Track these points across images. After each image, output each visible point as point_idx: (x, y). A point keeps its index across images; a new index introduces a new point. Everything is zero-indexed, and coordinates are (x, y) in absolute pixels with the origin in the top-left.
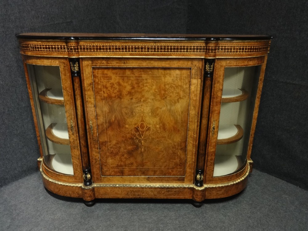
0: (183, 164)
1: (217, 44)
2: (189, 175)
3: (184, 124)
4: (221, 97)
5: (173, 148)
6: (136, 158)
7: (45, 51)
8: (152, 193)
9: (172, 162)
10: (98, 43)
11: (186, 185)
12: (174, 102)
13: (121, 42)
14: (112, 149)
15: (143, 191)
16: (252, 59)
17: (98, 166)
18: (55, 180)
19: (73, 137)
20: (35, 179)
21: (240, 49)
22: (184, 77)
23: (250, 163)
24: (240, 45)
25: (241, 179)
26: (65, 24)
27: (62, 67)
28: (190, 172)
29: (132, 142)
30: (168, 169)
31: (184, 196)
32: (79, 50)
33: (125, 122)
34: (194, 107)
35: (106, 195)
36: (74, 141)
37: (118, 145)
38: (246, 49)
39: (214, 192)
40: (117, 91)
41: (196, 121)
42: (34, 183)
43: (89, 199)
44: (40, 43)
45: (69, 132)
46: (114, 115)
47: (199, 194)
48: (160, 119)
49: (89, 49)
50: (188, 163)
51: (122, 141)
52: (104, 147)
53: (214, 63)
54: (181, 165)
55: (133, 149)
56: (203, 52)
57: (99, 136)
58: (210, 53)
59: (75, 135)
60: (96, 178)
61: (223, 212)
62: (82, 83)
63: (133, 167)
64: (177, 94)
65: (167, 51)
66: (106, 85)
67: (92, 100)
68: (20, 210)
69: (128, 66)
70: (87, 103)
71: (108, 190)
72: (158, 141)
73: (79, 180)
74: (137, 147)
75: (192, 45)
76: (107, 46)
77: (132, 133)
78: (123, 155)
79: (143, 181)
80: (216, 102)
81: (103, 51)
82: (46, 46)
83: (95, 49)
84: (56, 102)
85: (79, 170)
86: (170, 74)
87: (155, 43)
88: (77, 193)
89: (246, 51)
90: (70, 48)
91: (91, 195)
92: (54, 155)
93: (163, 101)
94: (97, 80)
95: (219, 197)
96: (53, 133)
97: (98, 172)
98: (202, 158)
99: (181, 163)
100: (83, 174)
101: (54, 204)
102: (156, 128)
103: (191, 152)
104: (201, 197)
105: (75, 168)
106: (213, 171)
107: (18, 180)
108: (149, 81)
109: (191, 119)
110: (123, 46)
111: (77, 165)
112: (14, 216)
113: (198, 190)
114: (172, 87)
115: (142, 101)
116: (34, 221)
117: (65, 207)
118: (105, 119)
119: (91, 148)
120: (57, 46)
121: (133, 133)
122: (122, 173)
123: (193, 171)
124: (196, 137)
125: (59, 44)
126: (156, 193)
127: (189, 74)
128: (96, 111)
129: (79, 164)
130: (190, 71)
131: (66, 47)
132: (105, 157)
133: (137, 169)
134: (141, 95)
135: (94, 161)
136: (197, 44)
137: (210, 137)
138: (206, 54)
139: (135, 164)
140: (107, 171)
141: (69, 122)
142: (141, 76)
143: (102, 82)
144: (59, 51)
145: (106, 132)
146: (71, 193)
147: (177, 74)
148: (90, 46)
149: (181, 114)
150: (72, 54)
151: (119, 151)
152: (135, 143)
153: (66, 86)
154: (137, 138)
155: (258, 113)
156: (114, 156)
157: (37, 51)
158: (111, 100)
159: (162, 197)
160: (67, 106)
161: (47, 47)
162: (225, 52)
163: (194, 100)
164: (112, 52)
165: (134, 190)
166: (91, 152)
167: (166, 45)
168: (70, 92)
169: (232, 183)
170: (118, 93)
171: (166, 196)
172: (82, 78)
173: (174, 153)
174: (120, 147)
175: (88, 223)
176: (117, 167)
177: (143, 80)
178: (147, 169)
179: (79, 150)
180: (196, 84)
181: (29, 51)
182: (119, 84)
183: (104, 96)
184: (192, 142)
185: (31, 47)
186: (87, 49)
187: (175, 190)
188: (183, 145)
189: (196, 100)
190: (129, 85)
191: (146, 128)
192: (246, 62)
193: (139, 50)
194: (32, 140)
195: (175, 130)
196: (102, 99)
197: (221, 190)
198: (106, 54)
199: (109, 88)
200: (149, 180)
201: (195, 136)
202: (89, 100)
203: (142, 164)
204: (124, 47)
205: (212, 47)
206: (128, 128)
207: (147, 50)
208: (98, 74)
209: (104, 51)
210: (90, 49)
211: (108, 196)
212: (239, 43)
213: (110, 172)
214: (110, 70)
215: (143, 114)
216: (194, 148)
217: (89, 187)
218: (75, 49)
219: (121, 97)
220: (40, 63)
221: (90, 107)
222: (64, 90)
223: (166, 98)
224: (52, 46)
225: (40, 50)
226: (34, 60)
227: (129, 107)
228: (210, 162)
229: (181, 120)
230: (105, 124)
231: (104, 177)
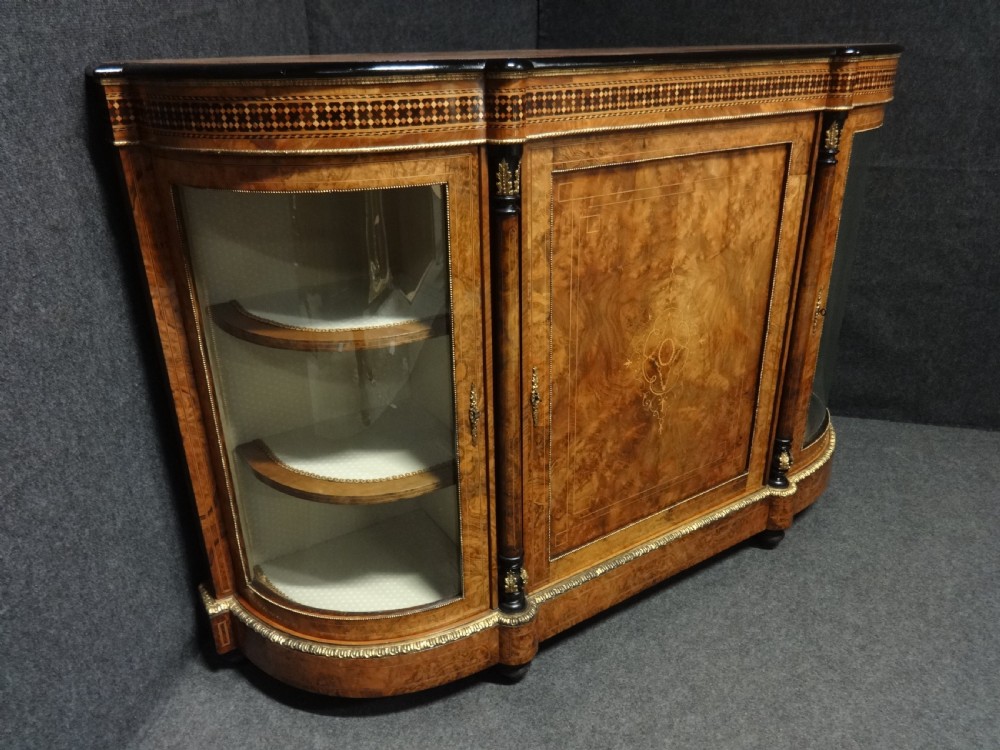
0: (746, 437)
2: (757, 466)
3: (757, 316)
5: (728, 397)
6: (641, 463)
7: (398, 128)
8: (684, 555)
9: (724, 440)
10: (584, 81)
12: (744, 256)
14: (584, 455)
15: (664, 555)
17: (544, 528)
20: (203, 695)
27: (458, 185)
28: (759, 455)
29: (636, 414)
30: (713, 466)
31: (751, 530)
33: (626, 350)
35: (569, 616)
36: (474, 469)
37: (601, 437)
39: (807, 489)
40: (613, 250)
41: (786, 300)
46: (598, 334)
48: (708, 318)
49: (554, 104)
50: (759, 430)
51: (613, 415)
52: (561, 458)
54: (740, 442)
55: (636, 436)
56: (824, 91)
59: (483, 443)
60: (535, 575)
62: (523, 237)
63: (631, 494)
64: (752, 231)
65: (752, 97)
66: (584, 233)
67: (543, 296)
69: (653, 155)
70: (530, 311)
71: (576, 599)
73: (481, 603)
74: (647, 426)
75: (804, 74)
76: (608, 90)
77: (638, 383)
78: (610, 466)
79: (657, 528)
81: (595, 110)
83: (574, 103)
93: (720, 258)
94: (558, 221)
97: (542, 549)
99: (741, 437)
102: (696, 347)
103: (767, 397)
105: (469, 566)
106: (804, 432)
109: (776, 297)
110: (651, 87)
113: (789, 496)
115: (673, 268)
118: (571, 356)
119: (528, 474)
121: (641, 381)
122: (602, 527)
123: (766, 450)
125: (454, 93)
126: (692, 548)
128: (550, 334)
129: (486, 547)
130: (788, 152)
131: (480, 101)
132: (559, 492)
133: (642, 495)
134: (673, 249)
135: (534, 517)
136: (814, 68)
137: (810, 340)
138: (829, 97)
139: (638, 483)
140: (561, 536)
141: (463, 399)
143: (574, 226)
144: (455, 121)
145: (572, 401)
146: (460, 665)
148: (557, 94)
149: (753, 288)
151: (600, 455)
152: (645, 412)
154: (651, 396)
156: (587, 477)
158: (593, 284)
163: (787, 240)
164: (618, 111)
165: (643, 565)
166: (528, 488)
170: (614, 257)
171: (715, 546)
172: (523, 221)
174: (604, 442)
176: (591, 510)
177: (681, 197)
178: (665, 486)
180: (797, 191)
182: (621, 224)
183: (574, 276)
184: (771, 364)
186: (549, 104)
188: (752, 380)
189: (791, 239)
191: (674, 356)
193: (688, 98)
195: (739, 340)
196: (569, 287)
199: (592, 244)
200: (671, 518)
202: (536, 297)
203: (655, 477)
204: (653, 89)
205: (851, 75)
206: (629, 371)
207: (707, 96)
208: (562, 197)
209: (597, 107)
211: (574, 618)
213: (572, 535)
214: (600, 178)
215: (673, 312)
217: (524, 612)
219: (620, 267)
220: (360, 182)
221: (537, 324)
222: (456, 276)
223: (727, 246)
224: (430, 101)
225: (371, 122)
226: (330, 171)
227: (639, 297)
228: (802, 410)
229: (754, 308)
230: (569, 374)
231: (557, 560)
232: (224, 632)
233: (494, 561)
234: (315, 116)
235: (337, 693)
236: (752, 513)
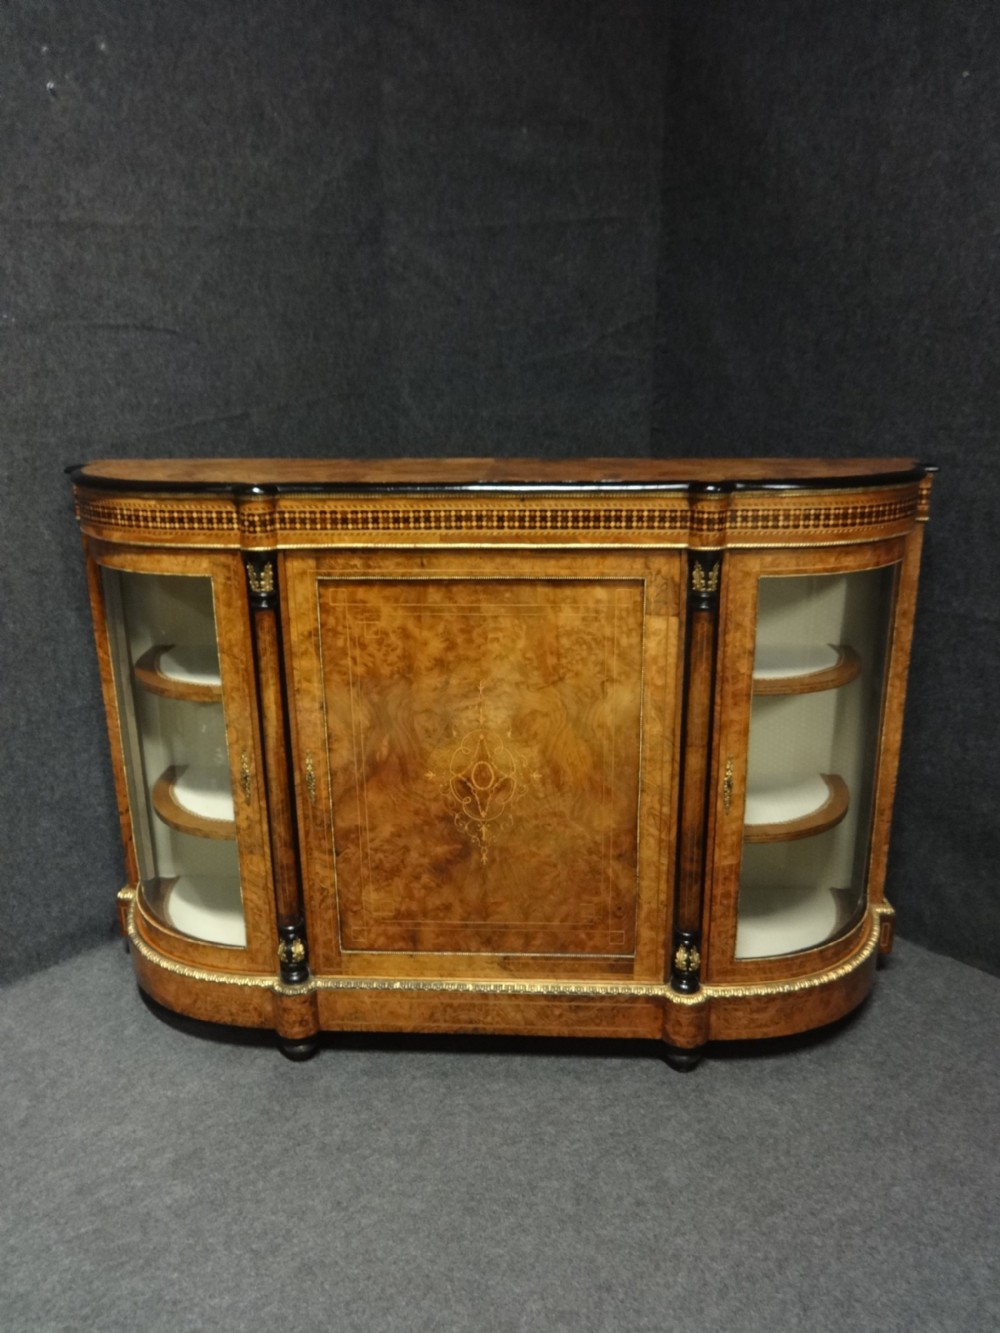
0: (625, 911)
1: (727, 503)
2: (650, 953)
3: (626, 768)
4: (750, 676)
5: (590, 852)
6: (460, 889)
7: (168, 531)
8: (519, 1017)
9: (588, 902)
10: (339, 504)
11: (638, 988)
12: (590, 694)
13: (413, 499)
14: (380, 855)
15: (487, 1005)
16: (850, 549)
17: (330, 913)
18: (182, 963)
19: (248, 811)
21: (807, 517)
22: (621, 610)
23: (884, 918)
24: (807, 504)
25: (841, 972)
26: (223, 425)
27: (221, 579)
28: (652, 940)
29: (446, 832)
30: (575, 928)
31: (634, 1029)
32: (278, 526)
33: (426, 761)
34: (660, 710)
35: (356, 1018)
36: (249, 827)
37: (401, 842)
38: (827, 517)
39: (740, 1014)
40: (399, 657)
41: (667, 757)
42: (102, 980)
43: (297, 1032)
44: (153, 503)
45: (234, 793)
46: (387, 737)
47: (685, 1018)
48: (543, 752)
49: (308, 521)
50: (645, 908)
51: (415, 825)
52: (352, 849)
53: (721, 564)
54: (619, 913)
55: (449, 857)
56: (681, 527)
57: (336, 808)
58: (705, 533)
59: (256, 805)
60: (321, 956)
61: (774, 1087)
62: (284, 630)
63: (450, 919)
64: (598, 669)
65: (562, 528)
66: (361, 636)
67: (316, 687)
68: (61, 1070)
69: (435, 574)
70: (298, 697)
71: (363, 1002)
72: (537, 827)
73: (264, 963)
74: (465, 851)
76: (367, 512)
77: (446, 799)
78: (417, 878)
79: (488, 972)
80: (735, 695)
81: (353, 529)
82: (172, 512)
83: (329, 521)
84: (197, 694)
85: (266, 927)
86: (575, 601)
87: (523, 500)
88: (255, 1009)
89: (826, 522)
90: (249, 521)
91: (306, 1017)
92: (172, 882)
93: (552, 690)
94: (331, 621)
95: (758, 1034)
96: (176, 799)
97: (331, 935)
98: (690, 889)
99: (619, 909)
100: (280, 943)
101: (175, 1049)
102: (528, 781)
103: (653, 869)
104: (692, 1030)
105: (250, 919)
106: (734, 936)
107: (46, 967)
108: (506, 623)
109: (648, 751)
110: (419, 511)
111: (261, 911)
112: (41, 1086)
113: (681, 1006)
114: (580, 642)
115: (481, 688)
116: (109, 1105)
117: (215, 1060)
118: (355, 749)
119: (307, 852)
120: (207, 512)
121: (450, 798)
122: (413, 941)
123: (662, 937)
124: (670, 816)
125: (212, 508)
126: (531, 1015)
127: (638, 599)
128: (325, 723)
129: (267, 907)
130: (641, 588)
131: (235, 515)
132: (355, 883)
133: (466, 926)
134: (478, 669)
135: (317, 897)
136: (663, 503)
137: (719, 816)
138: (691, 535)
139: (458, 909)
140: (360, 932)
141: (236, 759)
142: (479, 608)
143: (350, 628)
144: (213, 529)
145: (361, 795)
146: (234, 1011)
147: (598, 601)
148: (311, 512)
149: (613, 733)
150: (255, 538)
151: (402, 861)
152: (459, 834)
153: (230, 641)
154: (465, 818)
155: (900, 731)
156: (387, 879)
157: (142, 529)
158: (376, 686)
159: (554, 1028)
160: (231, 706)
161: (176, 515)
162: (757, 527)
163: (657, 687)
164: (381, 531)
165: (456, 1002)
166: (308, 865)
167: (559, 508)
168: (242, 661)
169: (807, 984)
170: (400, 664)
171: (567, 1024)
172: (283, 616)
173: (594, 871)
174: (406, 849)
175: (295, 1113)
176: (395, 917)
177: (484, 619)
178: (500, 927)
179: (268, 858)
180: (663, 634)
181: (115, 527)
182: (405, 634)
183: (354, 675)
184: (654, 831)
185: (122, 516)
186: (303, 521)
187: (599, 1005)
188: (625, 841)
190: (437, 635)
191: (494, 783)
192: (832, 560)
193: (469, 524)
194: (101, 826)
195: (598, 790)
196: (348, 684)
197: (766, 1008)
198: (364, 538)
199: (372, 648)
200: (507, 967)
201: (666, 810)
202: (305, 685)
203: (484, 911)
204: (422, 514)
205: (709, 513)
206: (432, 783)
207: (495, 524)
208: (335, 601)
209: (355, 526)
210: (313, 521)
211: (364, 1023)
212: (802, 500)
213: (373, 936)
214: (376, 590)
215: (485, 735)
216: (665, 853)
217: (297, 987)
218: (263, 524)
219: (410, 675)
221: (309, 711)
222: (223, 651)
223: (561, 679)
225: (150, 524)
226: (130, 557)
227: (437, 710)
228: (721, 904)
229: (616, 756)
230: (356, 767)
231: (350, 955)
234: (119, 517)
236: (630, 1008)
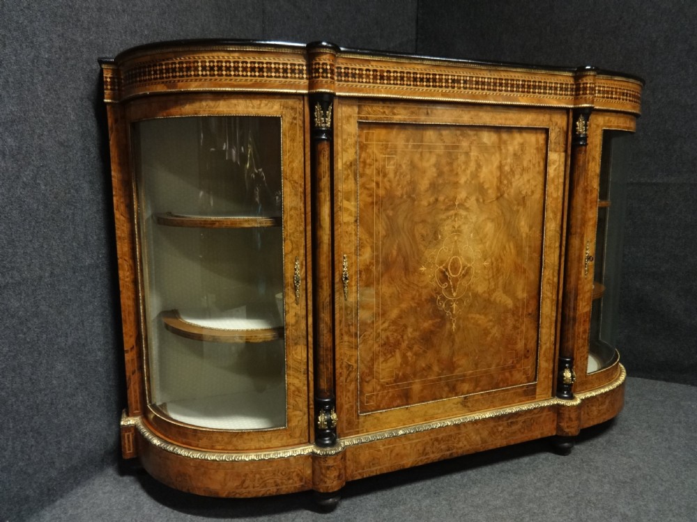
0: (532, 352)
1: (595, 79)
2: (545, 378)
3: (534, 254)
5: (513, 314)
6: (438, 352)
7: (249, 78)
8: (478, 438)
9: (512, 350)
10: (380, 64)
11: (542, 402)
12: (517, 206)
14: (388, 334)
15: (459, 433)
17: (353, 385)
19: (297, 309)
20: (108, 488)
21: (623, 94)
22: (534, 149)
24: (624, 86)
27: (289, 119)
28: (546, 369)
29: (431, 310)
30: (504, 369)
31: (541, 431)
32: (336, 78)
33: (421, 258)
34: (555, 213)
35: (373, 464)
36: (296, 322)
37: (402, 322)
38: (630, 95)
39: (594, 408)
40: (407, 182)
41: (558, 244)
46: (397, 241)
48: (490, 247)
49: (357, 76)
50: (544, 348)
51: (411, 307)
52: (369, 331)
53: (591, 118)
54: (528, 355)
55: (432, 328)
56: (571, 95)
59: (304, 303)
60: (345, 421)
63: (430, 376)
65: (511, 91)
66: (384, 167)
67: (353, 205)
69: (435, 121)
70: (340, 212)
71: (379, 451)
72: (485, 300)
74: (442, 322)
75: (553, 81)
76: (397, 72)
77: (432, 286)
78: (411, 348)
79: (453, 410)
81: (387, 84)
83: (371, 77)
85: (304, 405)
91: (341, 471)
93: (497, 203)
94: (365, 155)
97: (353, 402)
99: (528, 351)
102: (481, 268)
103: (548, 320)
104: (577, 422)
105: (291, 401)
109: (547, 241)
110: (429, 74)
113: (573, 406)
115: (457, 203)
118: (375, 254)
119: (340, 337)
120: (282, 64)
121: (435, 285)
122: (406, 398)
124: (558, 283)
125: (288, 60)
126: (485, 434)
128: (358, 233)
130: (546, 134)
131: (305, 68)
132: (369, 358)
133: (441, 379)
134: (456, 190)
135: (344, 373)
136: (561, 78)
138: (576, 98)
139: (436, 369)
140: (371, 397)
142: (458, 146)
143: (376, 160)
144: (287, 77)
145: (377, 288)
148: (359, 70)
149: (528, 231)
151: (402, 337)
152: (439, 311)
153: (293, 169)
154: (443, 298)
156: (391, 353)
157: (224, 77)
158: (391, 204)
159: (499, 442)
161: (257, 65)
162: (604, 97)
163: (553, 198)
164: (405, 86)
165: (440, 436)
166: (340, 348)
168: (301, 184)
170: (408, 187)
171: (506, 437)
172: (335, 148)
174: (405, 327)
176: (395, 381)
177: (460, 154)
178: (461, 377)
179: (311, 346)
180: (557, 163)
182: (412, 165)
184: (549, 294)
185: (204, 67)
186: (354, 76)
187: (524, 418)
188: (533, 303)
189: (557, 199)
190: (432, 166)
191: (462, 271)
193: (459, 85)
195: (518, 270)
196: (373, 203)
197: (605, 402)
200: (466, 405)
201: (556, 280)
202: (346, 204)
203: (451, 366)
204: (431, 76)
206: (424, 275)
207: (474, 86)
208: (367, 140)
210: (361, 76)
211: (379, 467)
212: (622, 83)
213: (379, 399)
214: (395, 130)
215: (459, 236)
216: (555, 308)
219: (414, 196)
220: (225, 110)
221: (348, 224)
222: (286, 179)
223: (502, 195)
224: (271, 63)
225: (232, 73)
226: (207, 103)
227: (430, 220)
228: (582, 338)
229: (530, 247)
230: (374, 267)
231: (366, 416)
232: (129, 441)
233: (312, 402)
234: (200, 69)
235: (188, 490)
236: (541, 416)
